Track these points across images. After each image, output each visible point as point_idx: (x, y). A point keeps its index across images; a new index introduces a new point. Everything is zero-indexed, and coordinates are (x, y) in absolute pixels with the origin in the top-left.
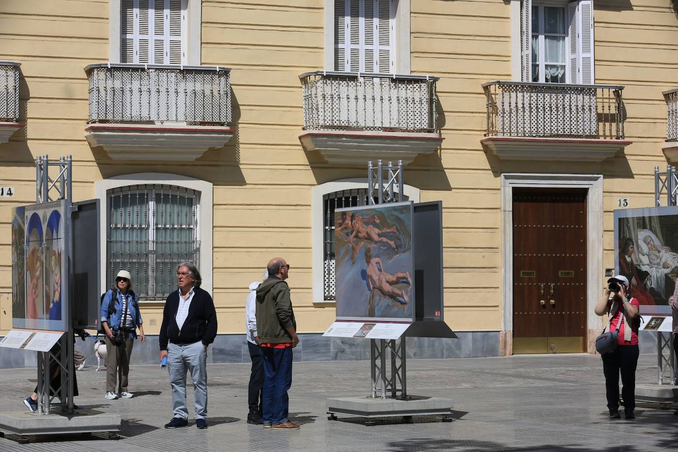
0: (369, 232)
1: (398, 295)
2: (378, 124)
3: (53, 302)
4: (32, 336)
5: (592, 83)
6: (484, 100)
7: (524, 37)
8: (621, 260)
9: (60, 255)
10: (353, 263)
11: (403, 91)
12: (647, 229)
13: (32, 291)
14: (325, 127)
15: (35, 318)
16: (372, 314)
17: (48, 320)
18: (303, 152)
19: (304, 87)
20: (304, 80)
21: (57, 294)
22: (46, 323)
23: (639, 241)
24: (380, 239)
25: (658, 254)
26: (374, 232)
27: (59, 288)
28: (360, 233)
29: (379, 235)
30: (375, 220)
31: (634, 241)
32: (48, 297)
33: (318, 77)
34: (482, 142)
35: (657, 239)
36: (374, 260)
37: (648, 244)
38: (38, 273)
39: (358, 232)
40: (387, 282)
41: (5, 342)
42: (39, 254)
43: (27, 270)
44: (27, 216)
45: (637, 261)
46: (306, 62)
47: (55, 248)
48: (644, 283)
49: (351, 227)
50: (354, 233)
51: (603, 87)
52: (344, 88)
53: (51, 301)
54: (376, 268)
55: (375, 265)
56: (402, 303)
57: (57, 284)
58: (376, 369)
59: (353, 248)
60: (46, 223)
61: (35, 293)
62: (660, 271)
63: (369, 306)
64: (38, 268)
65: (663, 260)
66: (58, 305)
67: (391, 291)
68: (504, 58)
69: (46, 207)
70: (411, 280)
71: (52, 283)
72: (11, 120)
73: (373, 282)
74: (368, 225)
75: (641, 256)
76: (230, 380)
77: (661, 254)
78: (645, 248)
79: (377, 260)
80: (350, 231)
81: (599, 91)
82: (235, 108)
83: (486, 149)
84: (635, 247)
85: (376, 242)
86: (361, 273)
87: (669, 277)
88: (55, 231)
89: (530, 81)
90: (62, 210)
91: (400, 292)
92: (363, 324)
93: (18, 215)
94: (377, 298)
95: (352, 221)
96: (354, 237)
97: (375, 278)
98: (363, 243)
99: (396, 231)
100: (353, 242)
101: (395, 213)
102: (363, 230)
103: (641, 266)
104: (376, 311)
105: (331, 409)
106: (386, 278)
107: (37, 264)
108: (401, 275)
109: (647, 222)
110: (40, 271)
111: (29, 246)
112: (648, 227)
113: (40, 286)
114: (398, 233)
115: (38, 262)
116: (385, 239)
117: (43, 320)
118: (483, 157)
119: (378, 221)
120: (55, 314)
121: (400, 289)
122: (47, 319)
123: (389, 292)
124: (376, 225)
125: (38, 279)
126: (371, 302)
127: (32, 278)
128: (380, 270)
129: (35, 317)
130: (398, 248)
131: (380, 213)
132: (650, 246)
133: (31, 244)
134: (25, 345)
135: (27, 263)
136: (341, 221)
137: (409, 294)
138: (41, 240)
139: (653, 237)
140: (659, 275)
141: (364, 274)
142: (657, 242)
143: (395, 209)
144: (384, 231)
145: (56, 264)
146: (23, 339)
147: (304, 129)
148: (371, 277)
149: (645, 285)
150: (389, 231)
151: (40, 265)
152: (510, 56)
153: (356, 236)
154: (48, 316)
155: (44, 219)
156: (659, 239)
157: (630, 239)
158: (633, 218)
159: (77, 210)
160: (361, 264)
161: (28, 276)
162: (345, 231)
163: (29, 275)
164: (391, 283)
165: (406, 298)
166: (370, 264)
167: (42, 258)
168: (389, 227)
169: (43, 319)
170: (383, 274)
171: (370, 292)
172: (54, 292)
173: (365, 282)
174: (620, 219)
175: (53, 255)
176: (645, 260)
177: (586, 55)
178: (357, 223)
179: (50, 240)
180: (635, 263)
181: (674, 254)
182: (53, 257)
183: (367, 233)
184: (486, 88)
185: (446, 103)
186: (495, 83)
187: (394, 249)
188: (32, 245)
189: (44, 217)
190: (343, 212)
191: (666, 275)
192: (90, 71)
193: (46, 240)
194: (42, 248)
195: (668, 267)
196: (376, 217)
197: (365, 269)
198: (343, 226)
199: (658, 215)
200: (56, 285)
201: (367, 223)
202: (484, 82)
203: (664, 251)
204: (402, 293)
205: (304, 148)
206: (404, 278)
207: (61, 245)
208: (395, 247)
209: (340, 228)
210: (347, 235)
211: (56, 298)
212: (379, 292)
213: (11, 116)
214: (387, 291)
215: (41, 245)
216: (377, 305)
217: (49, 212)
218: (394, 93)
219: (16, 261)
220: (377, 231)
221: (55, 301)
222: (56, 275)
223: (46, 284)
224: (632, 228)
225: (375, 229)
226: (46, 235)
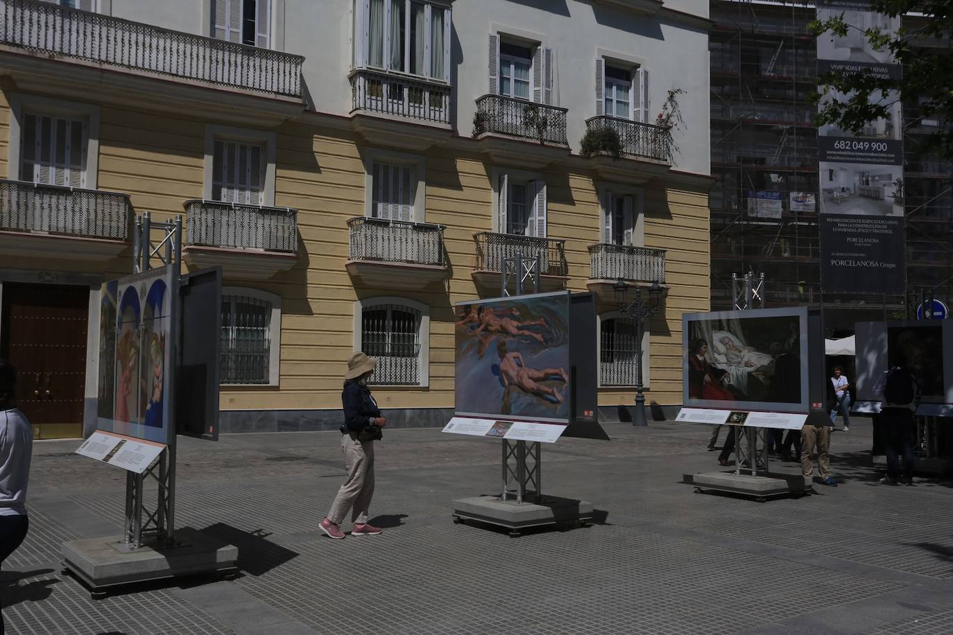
0: (504, 325)
1: (547, 393)
2: (404, 258)
3: (151, 402)
4: (120, 444)
5: (545, 237)
6: (474, 246)
7: (501, 204)
8: (692, 359)
9: (163, 339)
10: (481, 357)
11: (422, 236)
12: (724, 330)
13: (123, 386)
14: (366, 258)
15: (126, 421)
16: (506, 410)
17: (144, 426)
18: (348, 276)
19: (350, 228)
20: (350, 223)
21: (157, 392)
22: (140, 428)
23: (715, 342)
24: (521, 332)
25: (739, 354)
26: (512, 326)
27: (160, 385)
28: (491, 326)
29: (519, 328)
30: (514, 312)
31: (707, 341)
32: (144, 395)
33: (362, 222)
34: (472, 274)
35: (738, 340)
36: (510, 355)
37: (725, 344)
38: (131, 364)
39: (488, 325)
40: (530, 378)
41: (86, 447)
42: (134, 338)
43: (117, 359)
44: (120, 292)
45: (711, 359)
46: (351, 211)
47: (156, 330)
48: (721, 379)
49: (477, 320)
50: (482, 327)
51: (553, 240)
52: (380, 232)
53: (149, 401)
54: (514, 364)
55: (512, 359)
56: (552, 402)
57: (158, 378)
58: (508, 471)
59: (481, 342)
60: (145, 299)
61: (127, 388)
62: (741, 369)
63: (503, 403)
64: (132, 357)
65: (746, 359)
66: (158, 406)
67: (536, 388)
68: (487, 217)
69: (146, 277)
70: (566, 377)
71: (150, 375)
72: (121, 239)
73: (510, 378)
74: (503, 318)
75: (716, 355)
76: (302, 452)
77: (742, 354)
78: (722, 348)
79: (515, 354)
80: (476, 324)
81: (550, 243)
82: (300, 240)
83: (475, 279)
84: (709, 348)
85: (514, 336)
86: (492, 369)
87: (753, 375)
88: (157, 308)
89: (505, 233)
90: (168, 279)
91: (550, 390)
92: (495, 421)
93: (110, 292)
94: (514, 395)
95: (479, 314)
96: (482, 330)
97: (513, 373)
98: (494, 337)
99: (544, 323)
100: (480, 335)
101: (544, 304)
102: (495, 324)
103: (718, 365)
104: (512, 408)
105: (457, 512)
106: (528, 374)
107: (130, 351)
108: (550, 371)
109: (725, 324)
110: (135, 360)
111: (121, 328)
112: (726, 329)
113: (134, 379)
114: (547, 326)
115: (133, 349)
116: (527, 333)
117: (135, 425)
118: (472, 284)
119: (517, 313)
120: (153, 418)
121: (549, 386)
122: (141, 424)
123: (533, 389)
124: (513, 317)
125: (132, 370)
126: (506, 399)
127: (124, 368)
128: (520, 365)
129: (125, 418)
130: (548, 342)
131: (520, 306)
132: (728, 345)
133: (124, 326)
134: (110, 456)
135: (118, 350)
136: (464, 314)
137: (564, 393)
138: (138, 320)
139: (733, 338)
140: (740, 373)
141: (496, 369)
142: (737, 343)
143: (543, 299)
144: (526, 323)
145: (158, 352)
146: (108, 447)
147: (349, 259)
148: (506, 373)
149: (722, 382)
150: (533, 323)
151: (135, 353)
152: (490, 216)
153: (486, 330)
154: (144, 420)
155: (142, 293)
156: (739, 339)
157: (703, 340)
158: (707, 321)
159: (187, 283)
160: (492, 358)
161: (118, 366)
162: (470, 325)
163: (120, 365)
164: (536, 380)
165: (559, 397)
166: (505, 359)
167: (138, 344)
168: (533, 319)
169: (137, 423)
170: (524, 369)
171: (504, 389)
172: (154, 388)
173: (497, 377)
174: (690, 322)
175: (154, 339)
176: (722, 359)
177: (541, 218)
178: (486, 316)
179: (150, 319)
180: (709, 361)
181: (760, 353)
182: (154, 342)
183: (501, 326)
184: (475, 237)
185: (449, 246)
186: (482, 234)
187: (541, 342)
188: (125, 328)
189: (143, 290)
190: (466, 305)
191: (749, 374)
192: (187, 206)
193: (144, 320)
194: (139, 331)
195: (752, 366)
196: (514, 309)
197: (497, 363)
198: (466, 320)
199: (738, 318)
200: (156, 379)
201: (501, 316)
202: (474, 233)
203: (746, 351)
204: (553, 391)
205: (350, 274)
206: (557, 374)
207: (165, 325)
208: (542, 340)
209: (462, 322)
210: (472, 328)
211: (156, 397)
212: (518, 388)
213: (121, 236)
214: (529, 387)
215: (137, 326)
216: (515, 402)
217: (149, 283)
218: (415, 236)
219: (105, 347)
220: (515, 323)
221: (154, 401)
222: (157, 367)
223: (142, 377)
224: (705, 330)
225: (513, 321)
226: (145, 312)
